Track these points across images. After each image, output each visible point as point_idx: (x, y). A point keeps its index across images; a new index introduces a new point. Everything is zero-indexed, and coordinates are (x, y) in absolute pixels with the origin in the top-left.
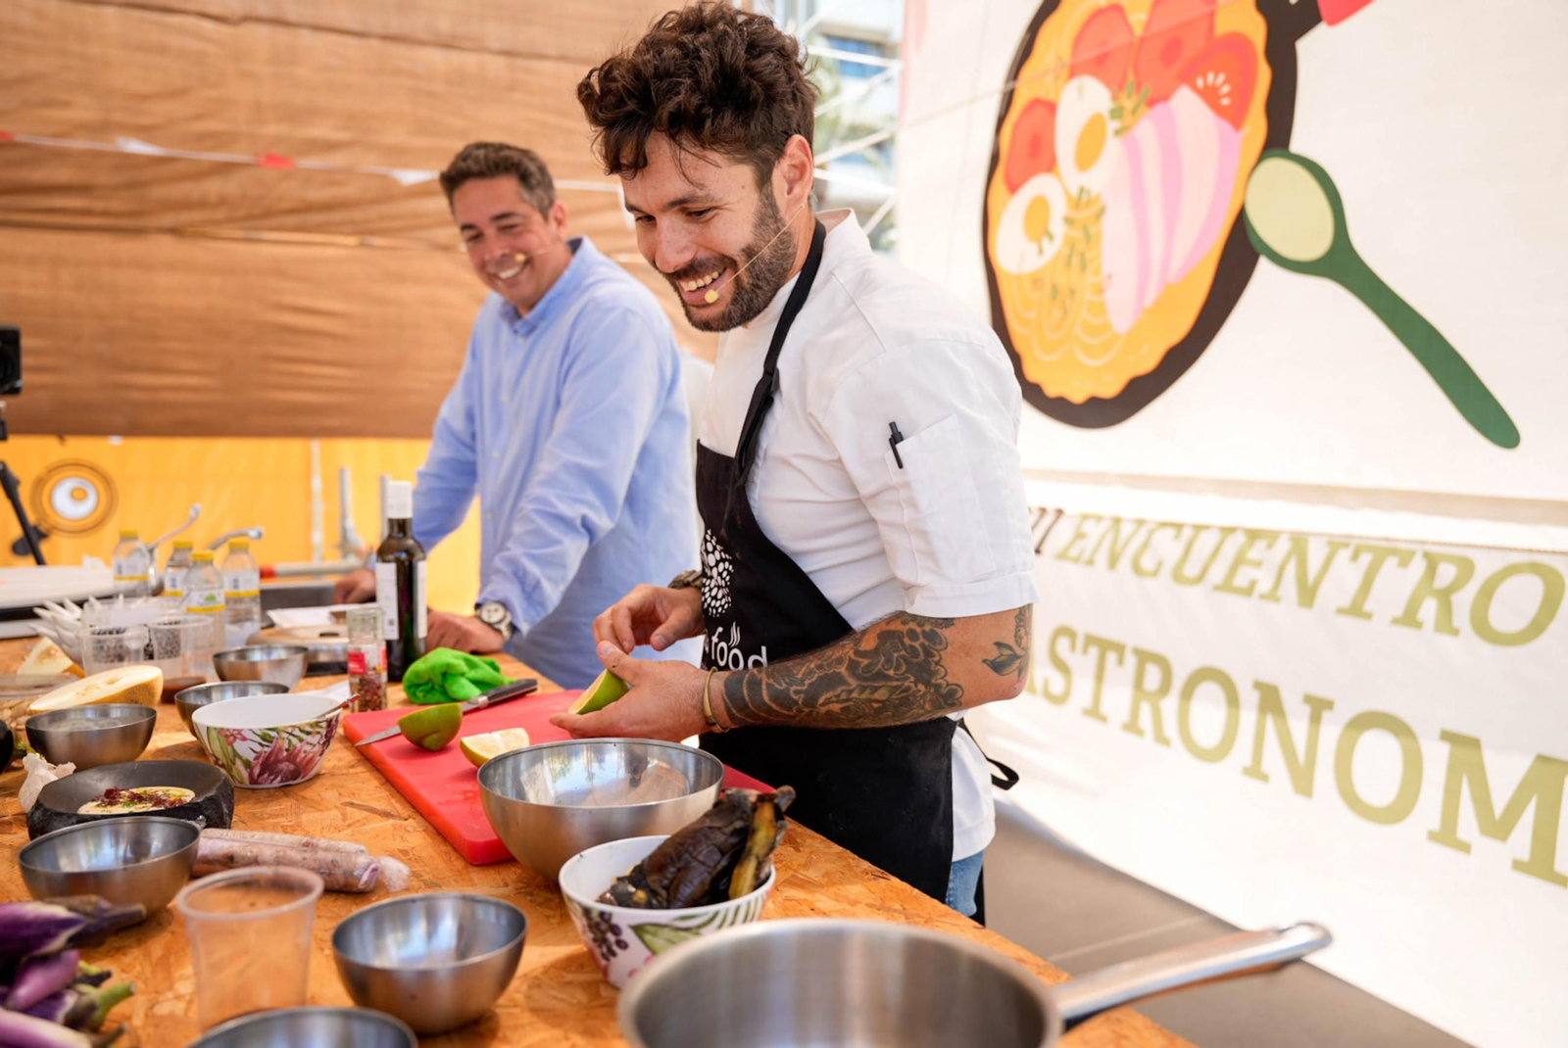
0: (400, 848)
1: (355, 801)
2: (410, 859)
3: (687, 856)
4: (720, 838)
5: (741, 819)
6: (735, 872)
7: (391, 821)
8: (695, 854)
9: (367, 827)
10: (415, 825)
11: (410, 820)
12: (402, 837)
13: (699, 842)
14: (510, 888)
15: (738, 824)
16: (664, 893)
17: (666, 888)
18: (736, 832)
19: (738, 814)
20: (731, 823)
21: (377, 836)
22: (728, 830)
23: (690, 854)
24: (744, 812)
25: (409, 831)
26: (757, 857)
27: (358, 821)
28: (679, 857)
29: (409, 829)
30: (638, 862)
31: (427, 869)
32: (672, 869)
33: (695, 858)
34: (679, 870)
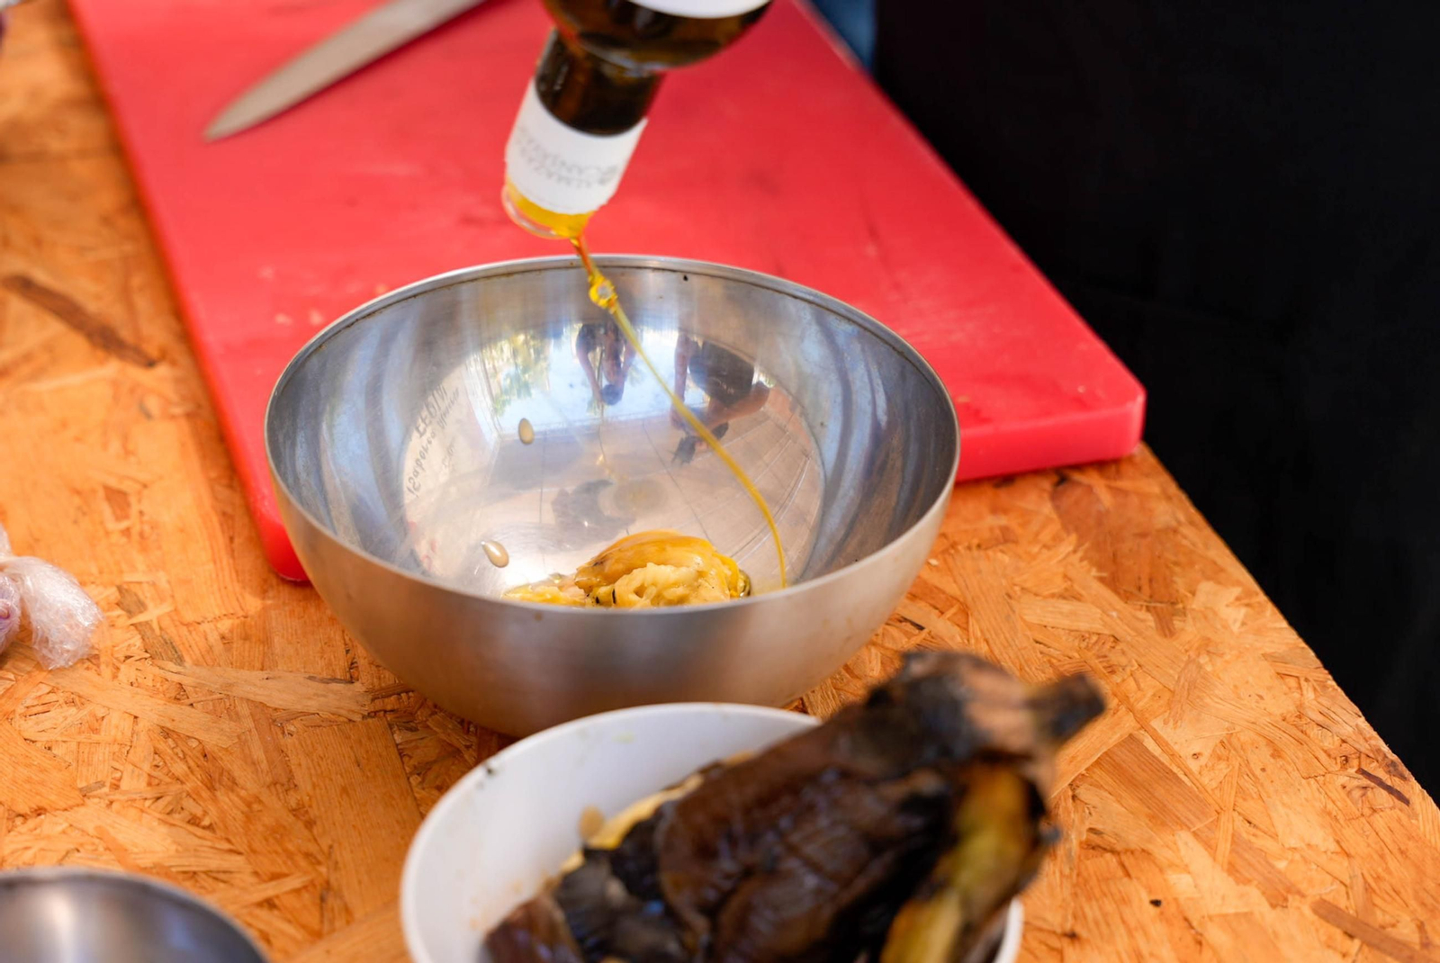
0: (113, 483)
1: (41, 276)
2: (127, 532)
3: (770, 837)
4: (872, 807)
5: (936, 768)
6: (901, 923)
7: (112, 368)
8: (795, 838)
9: (44, 386)
10: (170, 391)
11: (162, 370)
12: (125, 439)
13: (811, 808)
14: (358, 687)
15: (927, 783)
16: (700, 923)
17: (711, 911)
18: (914, 803)
19: (930, 753)
20: (904, 773)
21: (64, 424)
22: (896, 791)
23: (782, 835)
24: (946, 751)
25: (148, 416)
26: (966, 903)
27: (27, 357)
28: (753, 838)
29: (153, 404)
30: (643, 809)
31: (162, 579)
32: (727, 864)
33: (793, 850)
34: (748, 873)
